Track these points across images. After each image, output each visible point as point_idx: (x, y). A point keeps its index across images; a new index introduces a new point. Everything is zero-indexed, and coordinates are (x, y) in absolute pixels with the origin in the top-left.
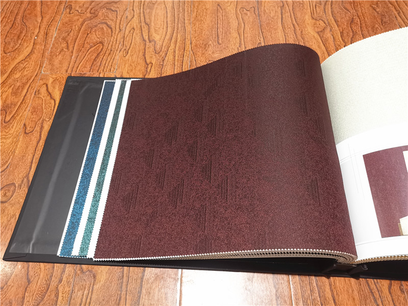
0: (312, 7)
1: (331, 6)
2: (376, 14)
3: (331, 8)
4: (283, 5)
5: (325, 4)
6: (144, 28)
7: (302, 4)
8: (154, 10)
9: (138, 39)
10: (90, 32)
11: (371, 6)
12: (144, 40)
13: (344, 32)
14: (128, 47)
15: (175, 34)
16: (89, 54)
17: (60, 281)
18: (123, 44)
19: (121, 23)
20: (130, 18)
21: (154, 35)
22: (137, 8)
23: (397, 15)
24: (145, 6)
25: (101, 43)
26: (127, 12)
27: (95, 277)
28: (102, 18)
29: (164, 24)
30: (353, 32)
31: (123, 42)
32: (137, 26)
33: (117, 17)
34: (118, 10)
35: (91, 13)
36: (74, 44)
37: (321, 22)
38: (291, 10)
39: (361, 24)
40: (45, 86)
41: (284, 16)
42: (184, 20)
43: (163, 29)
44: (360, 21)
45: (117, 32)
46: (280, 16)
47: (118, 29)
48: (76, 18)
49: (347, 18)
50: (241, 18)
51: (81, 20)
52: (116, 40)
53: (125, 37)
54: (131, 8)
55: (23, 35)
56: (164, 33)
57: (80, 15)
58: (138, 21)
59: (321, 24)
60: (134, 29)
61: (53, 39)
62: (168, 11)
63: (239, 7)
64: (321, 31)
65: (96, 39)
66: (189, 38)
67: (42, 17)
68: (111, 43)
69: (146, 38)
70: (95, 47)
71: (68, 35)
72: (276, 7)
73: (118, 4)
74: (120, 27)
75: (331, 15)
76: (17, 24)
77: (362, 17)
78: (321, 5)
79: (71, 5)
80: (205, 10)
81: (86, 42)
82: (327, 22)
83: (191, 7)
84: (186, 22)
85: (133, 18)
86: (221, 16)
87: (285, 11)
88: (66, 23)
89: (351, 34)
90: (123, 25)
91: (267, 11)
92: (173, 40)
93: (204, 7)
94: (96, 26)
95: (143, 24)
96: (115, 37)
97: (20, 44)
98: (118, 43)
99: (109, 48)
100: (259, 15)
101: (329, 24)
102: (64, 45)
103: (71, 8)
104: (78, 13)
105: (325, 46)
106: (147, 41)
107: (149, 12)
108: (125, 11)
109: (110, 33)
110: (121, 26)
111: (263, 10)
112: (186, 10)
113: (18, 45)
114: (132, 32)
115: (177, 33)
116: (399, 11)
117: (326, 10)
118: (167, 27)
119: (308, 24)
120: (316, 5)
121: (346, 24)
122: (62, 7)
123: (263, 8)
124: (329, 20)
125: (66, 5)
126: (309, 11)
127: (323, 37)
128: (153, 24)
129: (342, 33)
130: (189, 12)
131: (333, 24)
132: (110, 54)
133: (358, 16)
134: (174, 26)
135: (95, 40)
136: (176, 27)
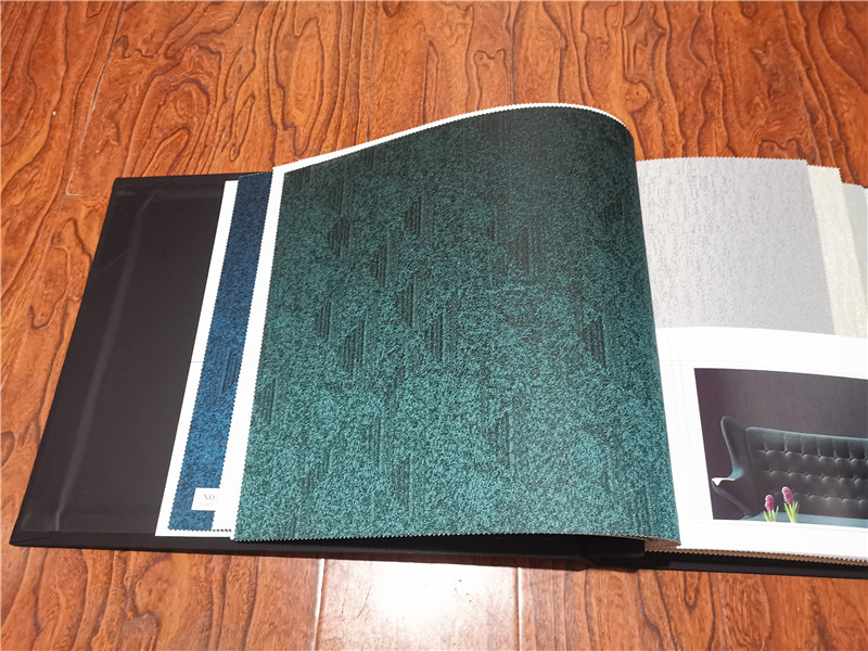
0: (626, 52)
1: (668, 49)
2: (759, 70)
3: (668, 55)
4: (567, 46)
5: (656, 44)
6: (274, 94)
7: (607, 43)
8: (297, 53)
9: (261, 121)
10: (165, 102)
11: (751, 51)
12: (274, 124)
13: (688, 112)
14: (240, 140)
15: (336, 111)
16: (161, 153)
17: (95, 630)
18: (231, 132)
19: (229, 83)
20: (245, 70)
21: (295, 112)
22: (262, 48)
23: (804, 74)
24: (279, 44)
25: (186, 128)
26: (240, 56)
27: (159, 624)
28: (189, 70)
29: (315, 87)
30: (706, 112)
31: (231, 127)
32: (260, 90)
33: (220, 68)
34: (222, 50)
35: (167, 58)
36: (132, 129)
37: (642, 88)
38: (582, 58)
39: (725, 95)
40: (71, 223)
41: (565, 73)
42: (358, 77)
43: (314, 98)
44: (725, 88)
45: (218, 104)
46: (557, 72)
47: (220, 97)
48: (136, 68)
49: (698, 78)
50: (475, 76)
51: (146, 73)
52: (217, 122)
53: (236, 116)
54: (250, 47)
55: (29, 106)
56: (315, 107)
57: (145, 62)
58: (262, 79)
59: (641, 93)
60: (253, 96)
61: (89, 118)
62: (326, 55)
63: (474, 49)
64: (639, 111)
65: (176, 118)
66: (365, 121)
67: (68, 65)
68: (206, 128)
69: (278, 119)
70: (173, 137)
71: (120, 107)
72: (552, 51)
73: (222, 35)
74: (225, 93)
75: (665, 72)
76: (16, 81)
77: (730, 78)
78: (646, 45)
79: (127, 37)
80: (402, 55)
81: (155, 126)
82: (653, 88)
83: (373, 47)
84: (361, 82)
85: (252, 70)
86: (435, 71)
87: (569, 60)
88: (116, 80)
89: (702, 117)
90: (231, 87)
91: (531, 59)
92: (333, 125)
93: (401, 48)
94: (176, 88)
95: (273, 86)
96: (215, 115)
97: (23, 128)
98: (219, 128)
99: (202, 140)
100: (514, 69)
101: (659, 95)
102: (111, 132)
103: (126, 45)
104: (139, 56)
105: (642, 145)
106: (280, 126)
107: (287, 58)
108: (237, 53)
109: (205, 105)
110: (228, 91)
111: (522, 56)
112: (363, 54)
113: (19, 129)
114: (249, 103)
115: (341, 108)
116: (810, 64)
117: (657, 60)
118: (322, 95)
119: (614, 92)
120: (635, 47)
121: (693, 93)
122: (109, 41)
123: (523, 52)
124: (660, 85)
125: (117, 37)
126: (620, 60)
127: (642, 124)
128: (292, 86)
129: (682, 115)
130: (370, 59)
131: (666, 93)
132: (202, 154)
133: (722, 76)
134: (337, 91)
135: (173, 122)
136: (339, 95)
